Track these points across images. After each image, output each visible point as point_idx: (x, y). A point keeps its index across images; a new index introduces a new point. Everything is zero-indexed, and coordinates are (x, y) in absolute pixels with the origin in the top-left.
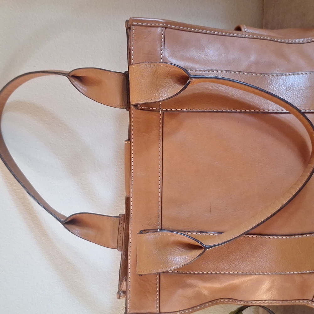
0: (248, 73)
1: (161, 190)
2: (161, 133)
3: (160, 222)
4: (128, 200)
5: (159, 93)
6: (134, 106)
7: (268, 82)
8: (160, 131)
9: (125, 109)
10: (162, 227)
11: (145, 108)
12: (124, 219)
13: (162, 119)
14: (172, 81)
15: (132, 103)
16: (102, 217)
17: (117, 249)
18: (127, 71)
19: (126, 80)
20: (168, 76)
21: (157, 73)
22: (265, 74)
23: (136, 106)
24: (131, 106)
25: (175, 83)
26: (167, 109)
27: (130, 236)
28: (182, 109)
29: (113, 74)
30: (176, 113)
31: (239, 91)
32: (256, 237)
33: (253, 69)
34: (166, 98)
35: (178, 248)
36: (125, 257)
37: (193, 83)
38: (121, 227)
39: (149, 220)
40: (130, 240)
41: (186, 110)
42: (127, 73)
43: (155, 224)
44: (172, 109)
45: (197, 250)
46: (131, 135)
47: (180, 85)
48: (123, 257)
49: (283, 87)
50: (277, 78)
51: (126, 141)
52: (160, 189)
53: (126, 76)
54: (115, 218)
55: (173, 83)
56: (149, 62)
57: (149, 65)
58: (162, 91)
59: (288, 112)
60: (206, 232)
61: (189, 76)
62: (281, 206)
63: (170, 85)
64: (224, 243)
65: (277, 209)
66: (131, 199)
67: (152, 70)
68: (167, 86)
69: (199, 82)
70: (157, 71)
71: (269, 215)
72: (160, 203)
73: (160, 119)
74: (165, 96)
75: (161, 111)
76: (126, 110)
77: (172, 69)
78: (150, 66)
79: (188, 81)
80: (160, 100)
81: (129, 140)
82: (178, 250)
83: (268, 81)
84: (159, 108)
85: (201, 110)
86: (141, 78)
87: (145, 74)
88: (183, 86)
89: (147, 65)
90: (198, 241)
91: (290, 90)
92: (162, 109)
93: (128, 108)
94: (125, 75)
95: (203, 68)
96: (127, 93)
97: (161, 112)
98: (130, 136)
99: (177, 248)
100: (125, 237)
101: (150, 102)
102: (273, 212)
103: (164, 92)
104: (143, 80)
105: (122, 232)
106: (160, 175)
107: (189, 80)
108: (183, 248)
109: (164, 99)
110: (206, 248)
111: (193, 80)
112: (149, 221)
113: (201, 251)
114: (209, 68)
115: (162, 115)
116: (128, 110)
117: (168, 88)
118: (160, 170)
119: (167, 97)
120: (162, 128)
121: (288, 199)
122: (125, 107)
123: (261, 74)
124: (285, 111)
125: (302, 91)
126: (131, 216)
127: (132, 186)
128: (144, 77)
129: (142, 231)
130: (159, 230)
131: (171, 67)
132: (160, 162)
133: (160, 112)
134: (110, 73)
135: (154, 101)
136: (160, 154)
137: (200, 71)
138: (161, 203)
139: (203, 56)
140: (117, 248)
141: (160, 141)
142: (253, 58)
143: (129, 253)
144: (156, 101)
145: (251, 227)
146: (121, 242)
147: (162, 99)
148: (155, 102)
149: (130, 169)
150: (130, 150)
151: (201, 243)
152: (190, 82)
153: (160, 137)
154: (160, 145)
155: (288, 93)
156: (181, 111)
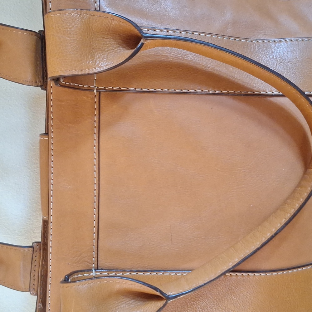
0: (224, 36)
1: (97, 210)
2: (96, 124)
3: (96, 259)
4: (45, 224)
5: (95, 61)
6: (54, 80)
7: (251, 51)
8: (95, 121)
9: (40, 87)
10: (99, 265)
11: (71, 84)
12: (40, 250)
13: (97, 103)
14: (113, 43)
15: (50, 75)
16: (5, 246)
17: (29, 293)
18: (42, 31)
19: (40, 43)
20: (107, 35)
21: (90, 27)
22: (246, 39)
23: (57, 80)
24: (49, 80)
25: (118, 45)
26: (105, 88)
27: (49, 274)
28: (128, 88)
29: (20, 32)
30: (119, 93)
31: (211, 62)
32: (236, 275)
33: (229, 32)
34: (105, 68)
35: (125, 299)
36: (42, 306)
37: (146, 47)
38: (35, 261)
39: (79, 256)
40: (49, 287)
41: (135, 89)
42: (42, 33)
43: (87, 262)
44: (113, 88)
45: (153, 302)
46: (50, 126)
47: (127, 49)
48: (39, 306)
49: (273, 59)
50: (264, 46)
51: (41, 135)
52: (95, 208)
53: (41, 37)
54: (26, 249)
55: (115, 46)
56: (77, 9)
57: (77, 13)
58: (99, 58)
59: (281, 94)
60: (165, 271)
61: (142, 35)
62: (274, 230)
63: (111, 48)
64: (194, 289)
65: (269, 235)
66: (51, 225)
67: (82, 22)
68: (106, 50)
69: (156, 46)
70: (91, 25)
71: (258, 244)
72: (95, 230)
73: (95, 102)
74: (104, 66)
75: (97, 90)
76: (42, 89)
77: (114, 23)
78: (80, 16)
79: (141, 43)
80: (97, 71)
81: (47, 134)
82: (125, 303)
83: (251, 49)
84: (94, 86)
85: (157, 90)
86: (64, 34)
87: (71, 28)
88: (133, 51)
89: (75, 14)
90: (156, 289)
91: (281, 63)
92: (98, 87)
93: (44, 86)
94: (39, 35)
95: (160, 27)
96: (42, 62)
97: (97, 92)
98: (47, 128)
99: (123, 300)
100: (41, 278)
101: (80, 73)
102: (264, 240)
103: (103, 59)
104: (69, 37)
105: (38, 269)
106: (96, 187)
107: (142, 41)
108: (133, 299)
109: (102, 69)
110: (168, 298)
111: (148, 41)
112: (79, 258)
113: (160, 304)
114: (168, 27)
115: (97, 97)
116: (45, 89)
117: (109, 53)
118: (96, 180)
119: (107, 67)
120: (98, 116)
121: (284, 221)
122: (40, 84)
123: (241, 39)
124: (276, 93)
125: (299, 64)
126: (50, 244)
127: (51, 205)
128: (70, 33)
129: (69, 276)
130: (94, 270)
131: (114, 19)
132: (95, 168)
133: (95, 91)
134: (15, 31)
135: (87, 72)
136: (96, 156)
137: (155, 31)
138: (97, 229)
139: (159, 9)
140: (30, 291)
141: (96, 136)
142: (229, 16)
143: (48, 300)
144: (90, 72)
145: (233, 263)
146: (36, 282)
147: (98, 70)
148: (88, 74)
149: (49, 179)
150: (48, 149)
151: (161, 292)
152: (143, 44)
153: (96, 130)
154: (95, 143)
155: (279, 68)
156: (127, 91)
